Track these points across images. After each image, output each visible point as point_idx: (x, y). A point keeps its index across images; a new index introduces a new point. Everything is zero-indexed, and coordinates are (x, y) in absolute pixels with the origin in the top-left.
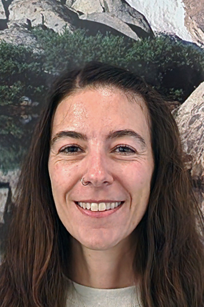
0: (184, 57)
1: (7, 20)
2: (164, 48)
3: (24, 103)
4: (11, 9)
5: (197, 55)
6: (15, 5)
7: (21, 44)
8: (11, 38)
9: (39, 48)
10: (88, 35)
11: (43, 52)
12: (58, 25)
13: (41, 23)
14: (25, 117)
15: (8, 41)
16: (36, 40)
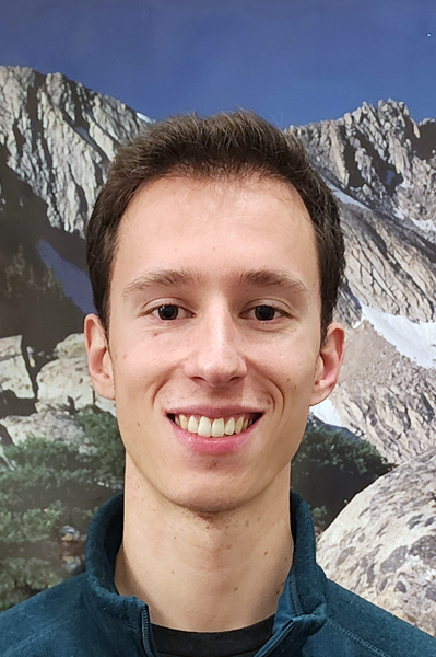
0: (327, 452)
1: (36, 400)
3: (67, 537)
4: (41, 380)
5: (350, 448)
6: (48, 373)
7: (60, 439)
8: (43, 429)
9: (89, 445)
11: (95, 450)
13: (90, 402)
14: (69, 560)
15: (39, 435)
16: (84, 430)
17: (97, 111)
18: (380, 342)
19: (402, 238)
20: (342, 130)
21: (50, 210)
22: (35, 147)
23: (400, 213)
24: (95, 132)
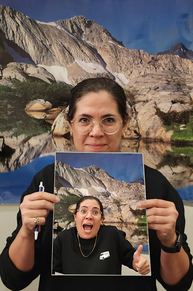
0: (67, 90)
1: (2, 76)
2: (60, 87)
3: (9, 107)
4: (3, 72)
6: (5, 70)
7: (7, 85)
9: (14, 87)
10: (32, 82)
12: (21, 78)
13: (14, 77)
14: (9, 112)
15: (2, 84)
16: (13, 83)
17: (17, 15)
18: (79, 67)
19: (84, 44)
20: (71, 21)
21: (6, 35)
22: (3, 22)
23: (83, 39)
24: (17, 19)
